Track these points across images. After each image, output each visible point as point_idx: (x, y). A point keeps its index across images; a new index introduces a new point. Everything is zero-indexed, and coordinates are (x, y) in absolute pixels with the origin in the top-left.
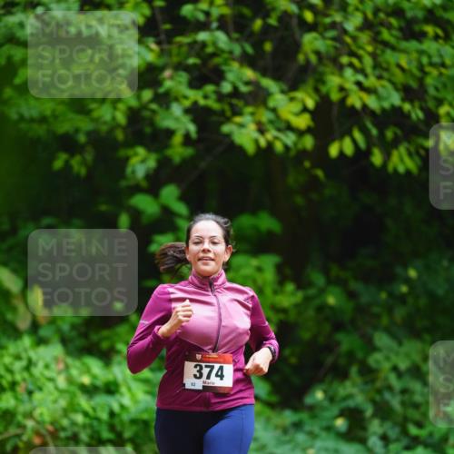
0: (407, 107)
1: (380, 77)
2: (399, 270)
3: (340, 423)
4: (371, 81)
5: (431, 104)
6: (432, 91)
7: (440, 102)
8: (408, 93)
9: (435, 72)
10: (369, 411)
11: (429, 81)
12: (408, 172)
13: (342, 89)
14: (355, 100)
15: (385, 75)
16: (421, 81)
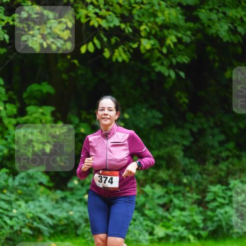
0: (123, 26)
1: (108, 10)
3: (87, 197)
4: (103, 12)
5: (136, 25)
6: (136, 18)
7: (141, 23)
8: (123, 18)
11: (134, 12)
12: (124, 61)
13: (87, 16)
14: (95, 22)
15: (111, 8)
16: (130, 11)
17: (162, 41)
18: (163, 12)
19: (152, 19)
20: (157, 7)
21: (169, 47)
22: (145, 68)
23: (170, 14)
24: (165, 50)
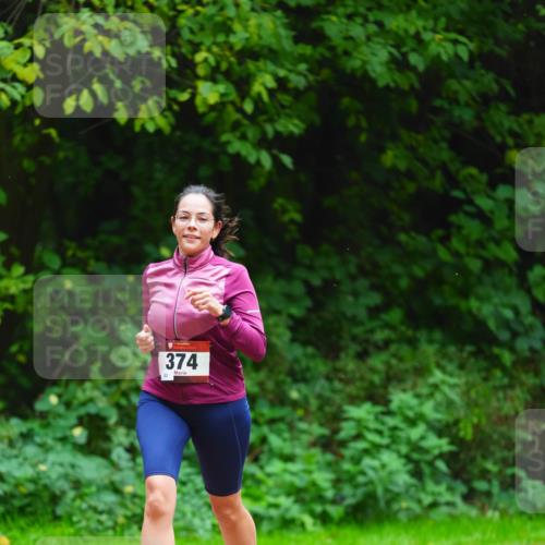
2: (149, 248)
3: (79, 433)
5: (185, 50)
6: (186, 35)
7: (196, 47)
9: (190, 11)
10: (113, 418)
11: (182, 21)
12: (159, 131)
16: (173, 21)
17: (242, 84)
18: (244, 21)
19: (221, 38)
20: (231, 12)
21: (258, 101)
22: (206, 144)
23: (259, 26)
24: (249, 107)
